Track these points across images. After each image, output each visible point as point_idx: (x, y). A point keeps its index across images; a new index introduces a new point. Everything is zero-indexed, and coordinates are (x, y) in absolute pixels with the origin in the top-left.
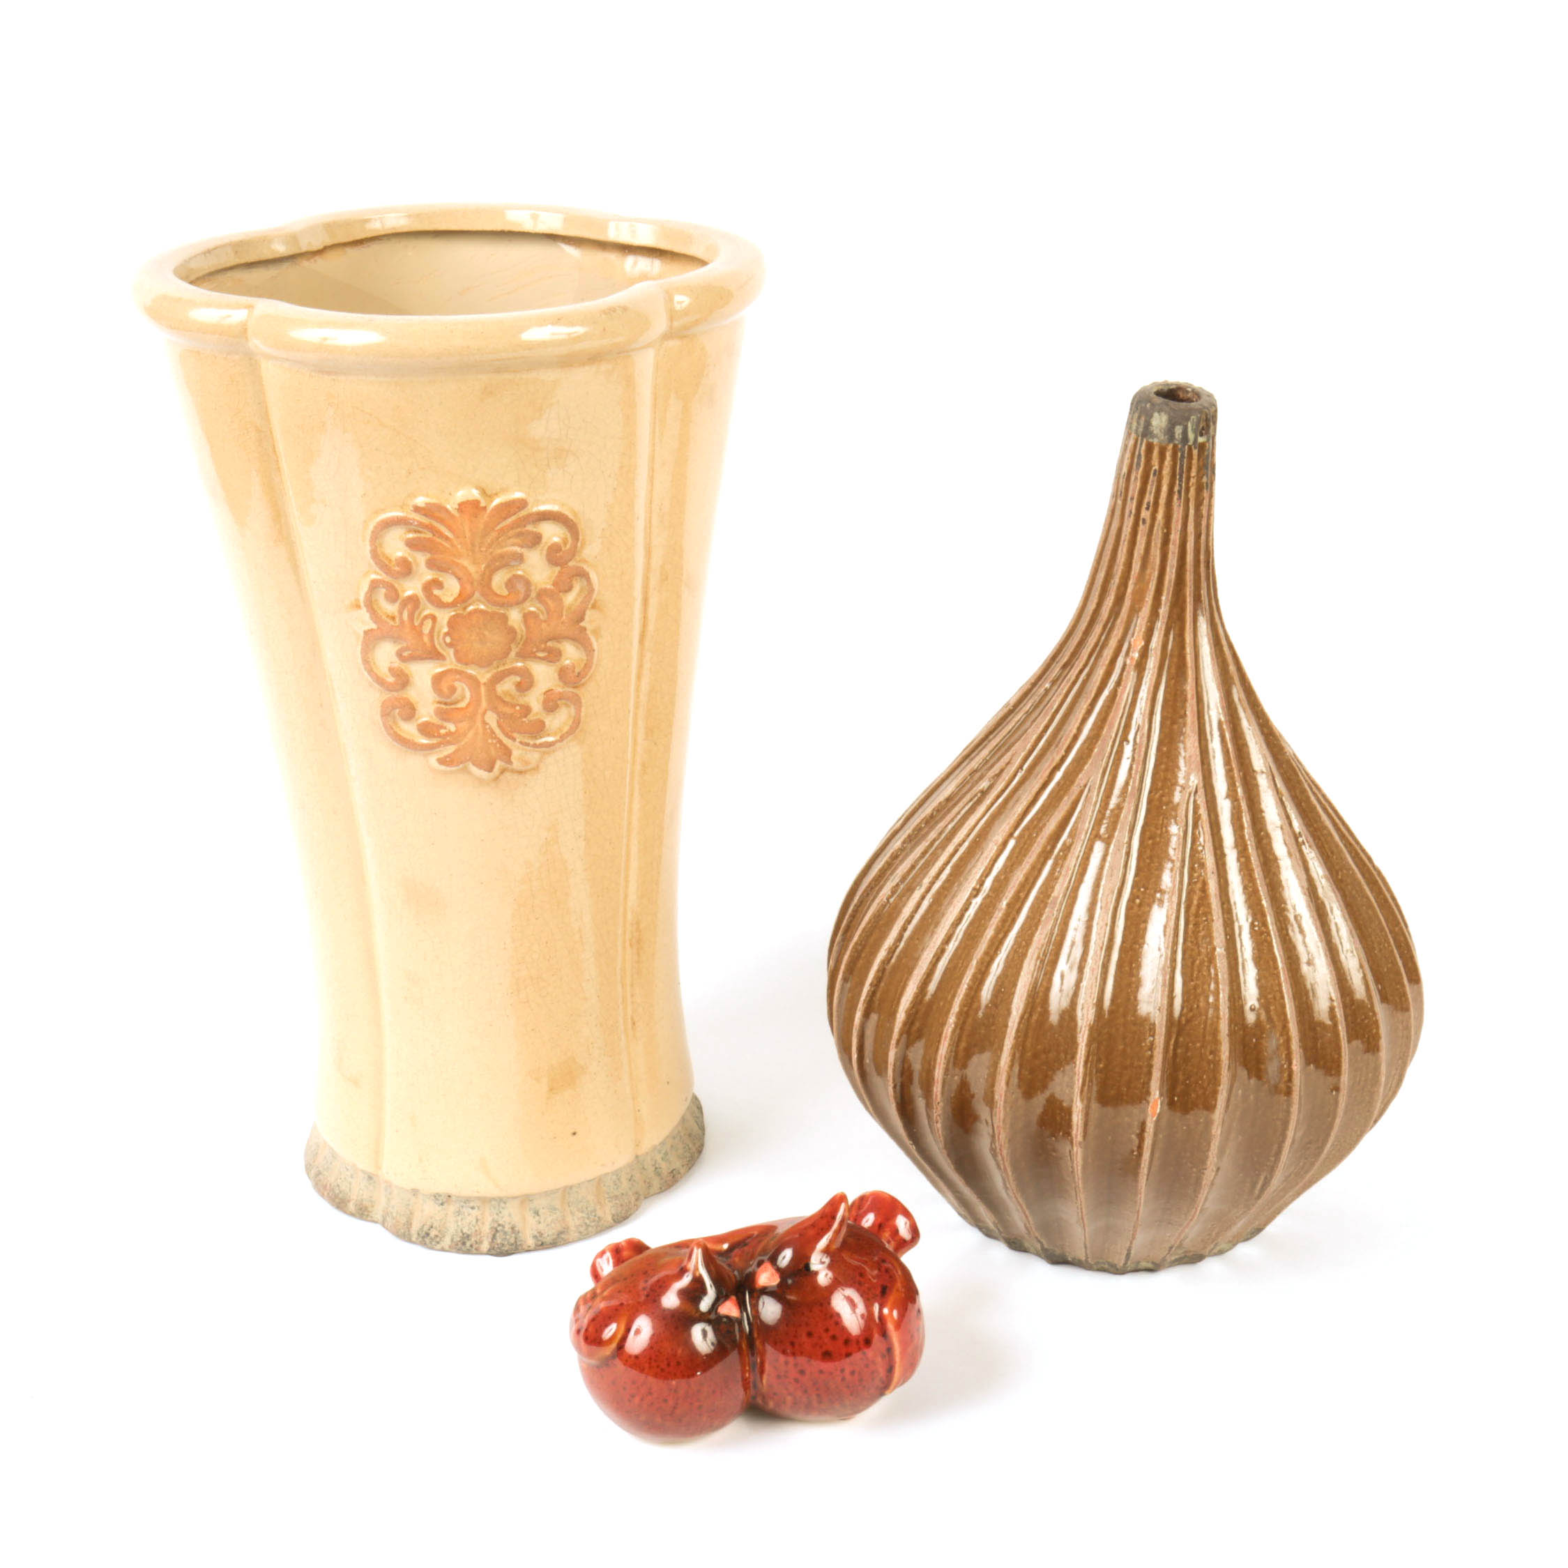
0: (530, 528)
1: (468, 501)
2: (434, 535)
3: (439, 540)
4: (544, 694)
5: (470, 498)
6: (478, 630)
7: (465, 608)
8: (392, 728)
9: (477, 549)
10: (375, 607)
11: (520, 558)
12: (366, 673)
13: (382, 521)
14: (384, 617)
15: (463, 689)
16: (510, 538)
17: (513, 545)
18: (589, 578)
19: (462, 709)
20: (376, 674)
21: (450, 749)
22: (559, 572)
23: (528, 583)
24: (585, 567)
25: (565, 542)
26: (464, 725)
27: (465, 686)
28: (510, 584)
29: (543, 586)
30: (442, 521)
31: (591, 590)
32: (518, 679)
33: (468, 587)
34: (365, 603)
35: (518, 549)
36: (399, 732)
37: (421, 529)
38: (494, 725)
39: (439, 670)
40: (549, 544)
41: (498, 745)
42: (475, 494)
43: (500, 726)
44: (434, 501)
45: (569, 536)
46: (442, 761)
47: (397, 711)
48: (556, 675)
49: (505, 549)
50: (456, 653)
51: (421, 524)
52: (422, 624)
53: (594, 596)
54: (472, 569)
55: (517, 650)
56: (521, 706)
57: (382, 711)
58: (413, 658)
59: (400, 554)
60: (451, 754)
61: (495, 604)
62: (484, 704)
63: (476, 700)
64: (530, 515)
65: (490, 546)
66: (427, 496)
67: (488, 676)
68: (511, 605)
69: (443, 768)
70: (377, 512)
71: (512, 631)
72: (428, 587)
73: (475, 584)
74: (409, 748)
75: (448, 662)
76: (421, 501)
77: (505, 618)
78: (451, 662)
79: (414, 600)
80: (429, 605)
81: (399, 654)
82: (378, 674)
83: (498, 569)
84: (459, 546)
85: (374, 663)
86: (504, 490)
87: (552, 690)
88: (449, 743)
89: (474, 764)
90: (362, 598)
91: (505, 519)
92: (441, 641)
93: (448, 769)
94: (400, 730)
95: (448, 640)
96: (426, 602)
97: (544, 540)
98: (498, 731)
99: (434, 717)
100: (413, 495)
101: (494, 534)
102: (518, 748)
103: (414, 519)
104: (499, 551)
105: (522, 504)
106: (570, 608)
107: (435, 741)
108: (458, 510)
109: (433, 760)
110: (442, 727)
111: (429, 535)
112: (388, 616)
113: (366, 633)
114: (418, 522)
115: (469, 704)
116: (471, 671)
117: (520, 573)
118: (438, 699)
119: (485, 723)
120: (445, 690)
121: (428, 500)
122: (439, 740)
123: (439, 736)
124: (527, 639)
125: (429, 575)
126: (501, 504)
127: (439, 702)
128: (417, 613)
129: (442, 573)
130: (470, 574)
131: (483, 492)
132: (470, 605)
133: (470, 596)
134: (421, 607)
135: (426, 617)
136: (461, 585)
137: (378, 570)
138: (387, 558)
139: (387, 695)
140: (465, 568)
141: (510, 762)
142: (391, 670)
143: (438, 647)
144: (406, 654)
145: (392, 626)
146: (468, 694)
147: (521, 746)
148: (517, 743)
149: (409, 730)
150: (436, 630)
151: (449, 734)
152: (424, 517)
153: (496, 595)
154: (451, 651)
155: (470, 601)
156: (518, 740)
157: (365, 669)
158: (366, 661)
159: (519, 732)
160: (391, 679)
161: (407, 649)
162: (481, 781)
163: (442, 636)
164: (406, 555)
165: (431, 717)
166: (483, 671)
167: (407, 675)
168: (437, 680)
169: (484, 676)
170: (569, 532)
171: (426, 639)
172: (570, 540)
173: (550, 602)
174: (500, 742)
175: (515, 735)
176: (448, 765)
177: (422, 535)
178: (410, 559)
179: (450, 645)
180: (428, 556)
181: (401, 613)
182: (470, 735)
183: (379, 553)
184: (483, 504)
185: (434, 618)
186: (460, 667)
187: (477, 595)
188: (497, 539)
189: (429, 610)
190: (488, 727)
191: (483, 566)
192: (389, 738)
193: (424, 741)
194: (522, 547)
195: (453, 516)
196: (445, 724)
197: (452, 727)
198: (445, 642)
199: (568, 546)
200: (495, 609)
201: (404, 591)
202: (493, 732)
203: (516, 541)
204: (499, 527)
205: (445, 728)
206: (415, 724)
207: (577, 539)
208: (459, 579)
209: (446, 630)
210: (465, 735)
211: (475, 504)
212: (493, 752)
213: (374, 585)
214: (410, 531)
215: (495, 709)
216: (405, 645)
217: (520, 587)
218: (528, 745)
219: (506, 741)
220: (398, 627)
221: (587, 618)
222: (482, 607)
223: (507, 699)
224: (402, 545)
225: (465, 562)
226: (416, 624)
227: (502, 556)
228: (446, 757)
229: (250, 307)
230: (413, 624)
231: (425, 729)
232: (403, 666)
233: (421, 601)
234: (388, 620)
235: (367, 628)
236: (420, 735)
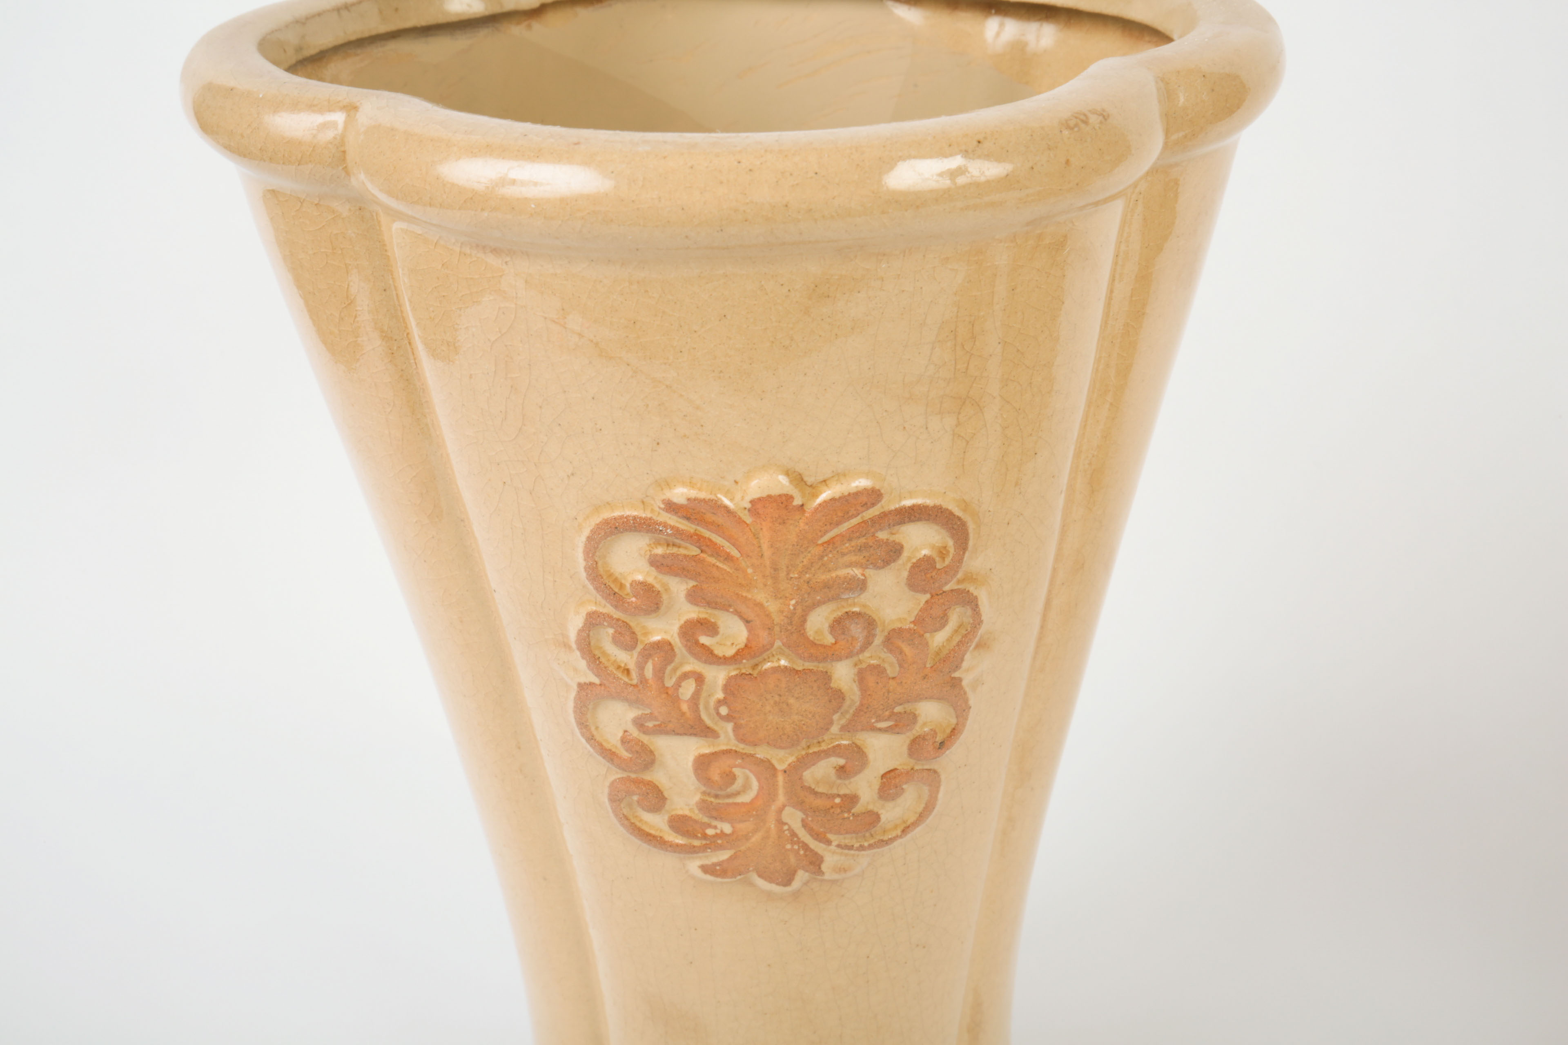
0: (882, 535)
1: (769, 496)
2: (702, 551)
3: (712, 560)
4: (883, 776)
5: (775, 492)
6: (777, 698)
7: (756, 666)
8: (627, 819)
9: (782, 574)
10: (597, 653)
11: (861, 585)
12: (583, 741)
13: (606, 522)
14: (612, 668)
15: (747, 778)
16: (843, 555)
17: (850, 565)
18: (977, 606)
19: (743, 804)
20: (601, 745)
21: (724, 856)
22: (927, 602)
23: (870, 623)
24: (972, 589)
25: (942, 552)
26: (745, 827)
27: (747, 772)
28: (838, 625)
29: (898, 625)
30: (718, 528)
31: (977, 621)
32: (842, 762)
33: (764, 636)
34: (579, 642)
35: (857, 572)
36: (638, 824)
37: (678, 541)
38: (797, 826)
39: (707, 751)
40: (914, 560)
41: (802, 852)
42: (781, 484)
43: (805, 825)
44: (702, 495)
45: (950, 543)
46: (705, 869)
47: (635, 798)
48: (905, 749)
49: (834, 575)
50: (736, 728)
51: (678, 532)
52: (678, 685)
53: (981, 631)
54: (772, 606)
55: (843, 722)
56: (844, 797)
57: (610, 794)
58: (662, 730)
59: (640, 577)
60: (723, 861)
61: (812, 658)
62: (781, 798)
63: (768, 793)
64: (884, 515)
65: (807, 569)
66: (691, 484)
67: (791, 759)
68: (840, 659)
69: (709, 877)
70: (597, 509)
71: (838, 696)
72: (690, 631)
73: (777, 629)
74: (655, 846)
75: (722, 737)
76: (680, 494)
77: (827, 677)
78: (727, 737)
79: (664, 649)
80: (692, 659)
81: (639, 723)
82: (604, 744)
83: (815, 605)
84: (750, 571)
85: (597, 728)
86: (840, 476)
87: (896, 769)
88: (721, 847)
89: (760, 876)
90: (572, 635)
91: (838, 524)
92: (713, 712)
93: (719, 880)
94: (641, 820)
95: (724, 711)
96: (684, 651)
97: (905, 554)
98: (804, 836)
99: (697, 811)
100: (667, 483)
101: (816, 551)
102: (834, 853)
103: (666, 525)
104: (823, 577)
105: (874, 496)
106: (938, 653)
107: (697, 843)
108: (749, 510)
109: (694, 865)
110: (709, 826)
111: (694, 551)
112: (619, 667)
113: (581, 686)
114: (672, 528)
115: (757, 797)
116: (761, 753)
117: (856, 609)
118: (703, 789)
119: (780, 823)
120: (716, 777)
121: (693, 493)
122: (704, 842)
123: (705, 836)
124: (862, 705)
125: (692, 612)
126: (833, 499)
127: (704, 793)
128: (669, 668)
129: (716, 612)
130: (768, 615)
131: (798, 479)
132: (765, 660)
133: (765, 649)
134: (677, 660)
135: (685, 676)
136: (750, 630)
137: (599, 598)
138: (616, 580)
139: (617, 774)
140: (760, 605)
141: (820, 872)
142: (624, 741)
143: (704, 717)
144: (650, 724)
145: (626, 684)
146: (755, 784)
147: (839, 850)
148: (833, 847)
149: (656, 822)
150: (704, 694)
151: (722, 835)
152: (685, 522)
153: (813, 644)
154: (729, 726)
155: (765, 656)
156: (835, 843)
157: (583, 735)
158: (583, 725)
159: (838, 833)
160: (625, 754)
161: (651, 717)
162: (770, 895)
163: (712, 703)
164: (650, 580)
165: (691, 810)
166: (781, 753)
167: (652, 752)
168: (702, 764)
169: (782, 759)
170: (952, 536)
171: (685, 707)
172: (952, 550)
173: (907, 649)
174: (806, 847)
175: (830, 836)
176: (717, 876)
177: (682, 551)
178: (658, 587)
179: (728, 718)
180: (692, 583)
181: (641, 668)
182: (756, 838)
183: (601, 570)
184: (797, 502)
185: (700, 679)
186: (741, 747)
187: (778, 643)
188: (821, 557)
189: (692, 665)
190: (786, 827)
191: (793, 602)
192: (622, 829)
193: (680, 840)
194: (864, 567)
195: (741, 521)
196: (714, 823)
197: (727, 828)
198: (718, 714)
199: (948, 561)
200: (809, 665)
201: (646, 634)
202: (794, 834)
203: (853, 558)
204: (826, 538)
205: (715, 827)
206: (666, 818)
207: (965, 549)
208: (747, 622)
209: (720, 695)
210: (747, 837)
211: (784, 500)
212: (793, 860)
213: (593, 621)
214: (658, 543)
215: (800, 804)
216: (648, 711)
217: (857, 630)
218: (851, 848)
219: (813, 844)
220: (635, 686)
221: (965, 665)
222: (783, 662)
223: (820, 789)
224: (643, 564)
225: (760, 596)
226: (670, 683)
227: (827, 586)
228: (714, 865)
229: (351, 109)
230: (663, 682)
231: (679, 824)
232: (645, 739)
233: (676, 650)
234: (619, 674)
235: (583, 680)
236: (671, 832)
